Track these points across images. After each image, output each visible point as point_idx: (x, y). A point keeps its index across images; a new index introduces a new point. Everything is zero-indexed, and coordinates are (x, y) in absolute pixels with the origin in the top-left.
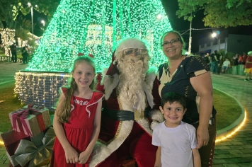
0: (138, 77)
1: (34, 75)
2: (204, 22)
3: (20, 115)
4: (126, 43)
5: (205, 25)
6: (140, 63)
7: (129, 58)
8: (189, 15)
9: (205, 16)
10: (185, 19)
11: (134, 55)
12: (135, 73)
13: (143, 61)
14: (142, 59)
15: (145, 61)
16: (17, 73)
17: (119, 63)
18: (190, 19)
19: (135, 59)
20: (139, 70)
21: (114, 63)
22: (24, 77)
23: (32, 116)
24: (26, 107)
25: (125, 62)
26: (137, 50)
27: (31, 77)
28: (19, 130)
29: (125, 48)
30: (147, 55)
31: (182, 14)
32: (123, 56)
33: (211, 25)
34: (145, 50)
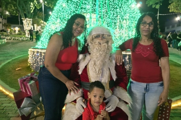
1: (40, 51)
2: (169, 9)
3: (24, 80)
5: (170, 11)
6: (105, 46)
7: (97, 41)
8: (157, 4)
9: (170, 4)
10: (153, 7)
14: (107, 42)
15: (109, 44)
16: (30, 50)
17: (90, 44)
18: (158, 7)
19: (101, 42)
21: (86, 45)
22: (34, 52)
23: (32, 82)
24: (30, 74)
25: (94, 44)
26: (103, 35)
27: (38, 52)
28: (24, 91)
30: (111, 39)
31: (151, 3)
32: (93, 39)
33: (176, 11)
34: (110, 36)
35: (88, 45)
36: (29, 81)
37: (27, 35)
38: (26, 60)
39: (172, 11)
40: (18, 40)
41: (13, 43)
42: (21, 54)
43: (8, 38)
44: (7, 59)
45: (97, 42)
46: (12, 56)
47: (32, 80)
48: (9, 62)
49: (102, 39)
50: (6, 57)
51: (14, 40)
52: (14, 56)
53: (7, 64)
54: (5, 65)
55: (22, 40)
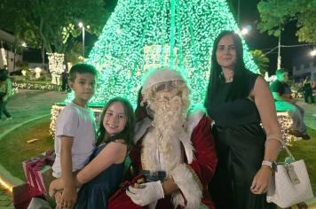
0: (176, 119)
2: (298, 37)
4: (154, 76)
5: (300, 40)
6: (176, 100)
7: (162, 95)
11: (166, 90)
12: (171, 113)
13: (181, 96)
14: (180, 94)
15: (184, 97)
16: (53, 107)
17: (149, 103)
19: (169, 95)
21: (142, 104)
23: (47, 169)
25: (156, 102)
28: (33, 185)
29: (154, 83)
30: (186, 87)
32: (153, 94)
34: (182, 82)
36: (42, 167)
37: (54, 82)
38: (46, 125)
39: (303, 40)
40: (38, 89)
41: (29, 95)
42: (40, 114)
43: (23, 85)
44: (16, 123)
46: (24, 118)
47: (47, 165)
48: (17, 129)
49: (169, 91)
51: (31, 88)
52: (28, 117)
53: (13, 131)
54: (9, 134)
55: (45, 89)
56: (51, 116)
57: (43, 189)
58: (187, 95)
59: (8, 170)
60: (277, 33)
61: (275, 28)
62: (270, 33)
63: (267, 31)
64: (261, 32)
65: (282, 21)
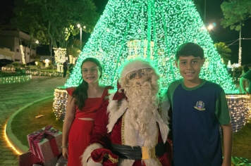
3: (35, 138)
6: (147, 85)
11: (137, 77)
12: (143, 97)
13: (151, 82)
14: (149, 80)
15: (153, 82)
16: (56, 90)
17: (125, 90)
20: (148, 94)
24: (44, 129)
28: (34, 153)
30: (154, 73)
35: (123, 90)
36: (41, 140)
37: (58, 70)
38: (50, 104)
40: (47, 75)
41: (40, 80)
42: (47, 95)
43: (35, 73)
44: (28, 102)
45: (135, 83)
46: (34, 98)
47: (45, 137)
48: (29, 107)
50: (27, 99)
51: (42, 75)
52: (38, 97)
53: (26, 109)
54: (22, 111)
55: (52, 76)
56: (54, 97)
57: (41, 157)
58: (156, 80)
59: (19, 139)
60: (238, 28)
61: (236, 24)
62: (232, 28)
63: (229, 26)
64: (224, 27)
65: (242, 18)
